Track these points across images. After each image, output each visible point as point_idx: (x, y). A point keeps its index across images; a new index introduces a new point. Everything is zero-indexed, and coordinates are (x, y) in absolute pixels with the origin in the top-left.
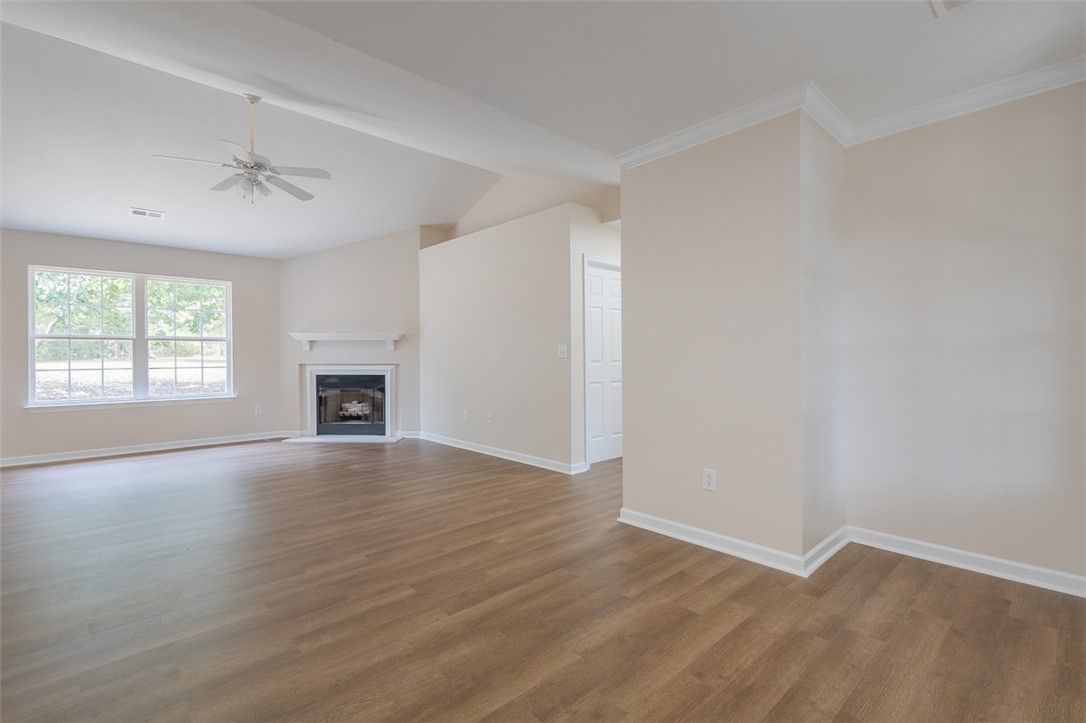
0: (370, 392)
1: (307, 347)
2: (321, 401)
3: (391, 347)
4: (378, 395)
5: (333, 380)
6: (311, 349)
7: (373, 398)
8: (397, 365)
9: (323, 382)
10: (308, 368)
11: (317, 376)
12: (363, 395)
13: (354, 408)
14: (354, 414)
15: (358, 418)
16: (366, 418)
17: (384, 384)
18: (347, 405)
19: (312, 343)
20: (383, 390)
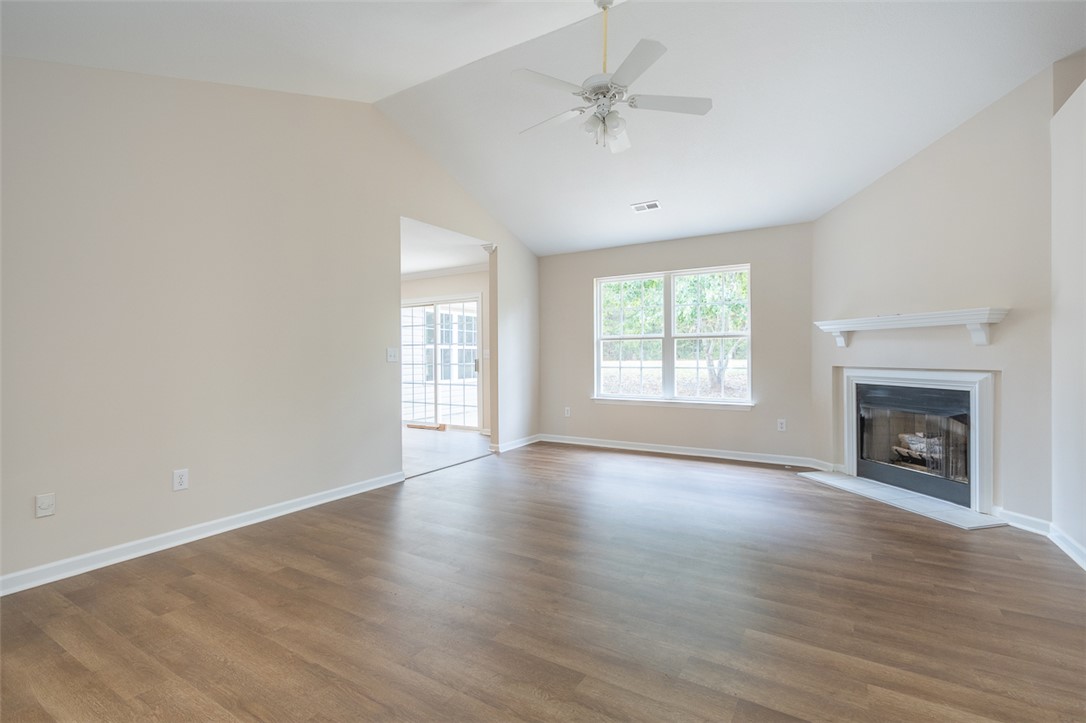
0: (941, 421)
1: (841, 341)
2: (863, 425)
3: (980, 337)
4: (957, 428)
5: (880, 394)
6: (848, 345)
7: (948, 433)
8: (996, 373)
9: (865, 393)
10: (846, 373)
11: (857, 384)
12: (929, 424)
13: (918, 444)
14: (915, 454)
15: (922, 462)
16: (934, 464)
17: (968, 408)
18: (906, 437)
19: (849, 335)
20: (964, 419)
